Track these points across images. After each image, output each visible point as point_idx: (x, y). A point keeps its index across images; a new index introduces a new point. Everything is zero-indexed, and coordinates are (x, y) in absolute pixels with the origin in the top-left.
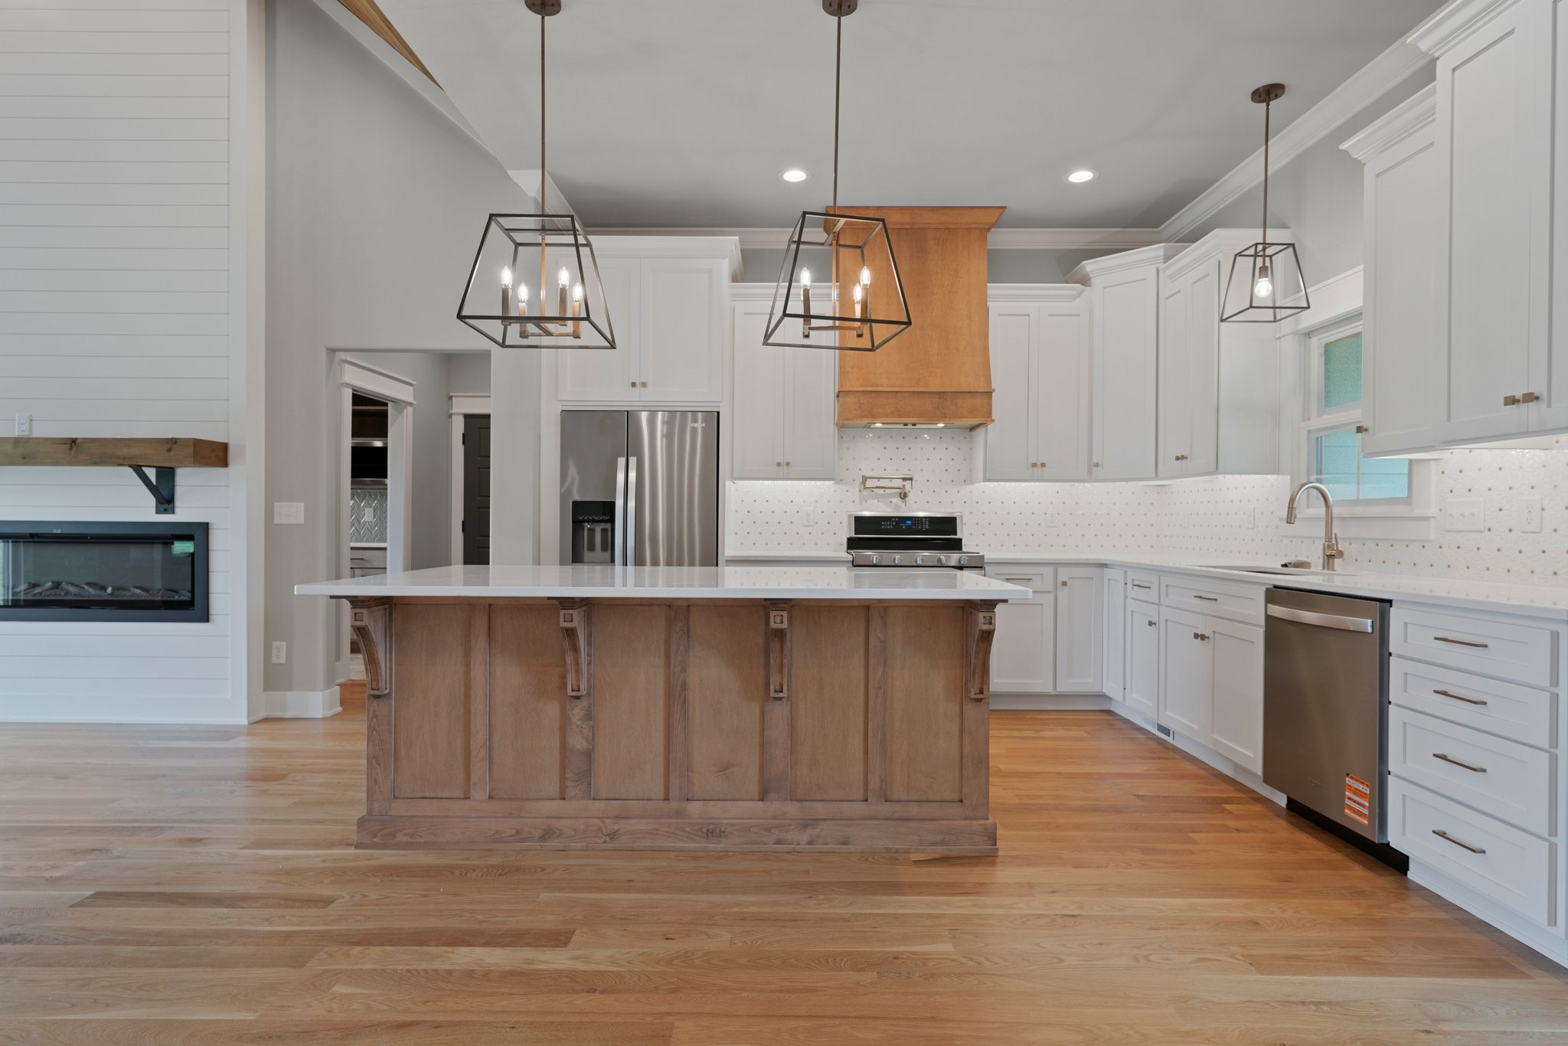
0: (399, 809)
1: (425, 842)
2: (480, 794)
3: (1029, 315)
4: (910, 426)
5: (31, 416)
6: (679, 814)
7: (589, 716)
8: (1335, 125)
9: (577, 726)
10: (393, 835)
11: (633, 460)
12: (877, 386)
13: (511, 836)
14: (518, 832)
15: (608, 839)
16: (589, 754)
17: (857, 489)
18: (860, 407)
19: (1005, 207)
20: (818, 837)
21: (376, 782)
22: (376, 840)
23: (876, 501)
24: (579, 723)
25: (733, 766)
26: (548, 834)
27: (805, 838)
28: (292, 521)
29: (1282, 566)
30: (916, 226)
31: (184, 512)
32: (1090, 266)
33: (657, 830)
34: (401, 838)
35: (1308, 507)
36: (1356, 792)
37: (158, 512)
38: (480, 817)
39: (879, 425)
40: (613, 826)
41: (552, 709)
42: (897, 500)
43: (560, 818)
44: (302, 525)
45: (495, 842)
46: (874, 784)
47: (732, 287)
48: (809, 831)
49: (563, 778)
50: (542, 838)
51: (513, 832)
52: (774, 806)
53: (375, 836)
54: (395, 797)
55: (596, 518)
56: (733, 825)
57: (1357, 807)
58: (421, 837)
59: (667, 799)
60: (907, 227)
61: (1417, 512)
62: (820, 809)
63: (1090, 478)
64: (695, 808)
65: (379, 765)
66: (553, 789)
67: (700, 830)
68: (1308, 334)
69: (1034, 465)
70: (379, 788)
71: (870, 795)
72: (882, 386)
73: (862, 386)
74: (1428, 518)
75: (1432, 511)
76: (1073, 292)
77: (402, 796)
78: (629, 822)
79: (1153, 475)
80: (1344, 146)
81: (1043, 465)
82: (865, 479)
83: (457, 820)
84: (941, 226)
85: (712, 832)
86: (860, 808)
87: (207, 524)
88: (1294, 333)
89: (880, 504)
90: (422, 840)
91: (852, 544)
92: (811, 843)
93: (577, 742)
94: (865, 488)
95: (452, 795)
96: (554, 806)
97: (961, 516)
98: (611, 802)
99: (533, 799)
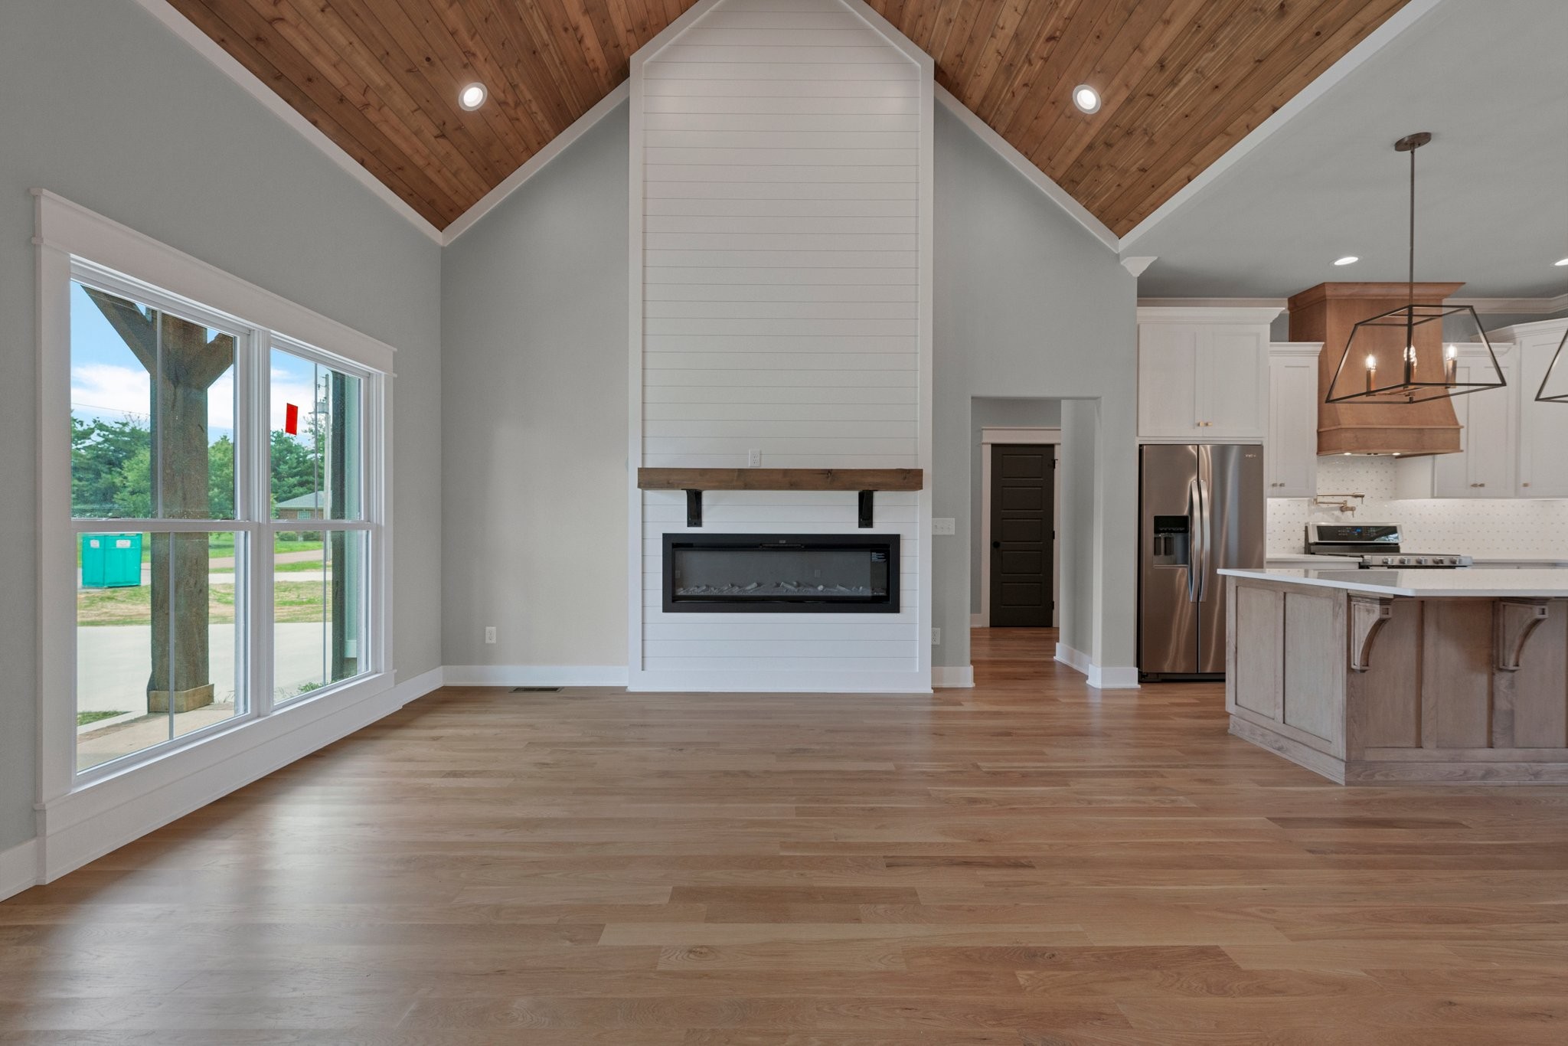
0: (1371, 756)
2: (1430, 744)
3: (1469, 367)
4: (1373, 455)
5: (761, 452)
7: (1512, 685)
10: (1373, 775)
12: (1369, 424)
13: (1461, 775)
14: (1465, 772)
15: (1533, 777)
16: (1512, 713)
17: (1307, 504)
19: (1464, 283)
21: (1353, 736)
22: (1359, 779)
24: (1505, 690)
26: (1488, 774)
28: (946, 533)
31: (881, 526)
32: (1517, 329)
34: (1378, 777)
37: (860, 526)
38: (1434, 762)
39: (1348, 454)
40: (1536, 767)
41: (1482, 680)
42: (1338, 513)
43: (1496, 762)
47: (1271, 346)
49: (1490, 732)
50: (1483, 777)
51: (1462, 773)
53: (1359, 776)
54: (1366, 748)
55: (1174, 529)
58: (1393, 776)
63: (1517, 495)
65: (1352, 723)
66: (1483, 739)
69: (1475, 485)
72: (1373, 424)
73: (1358, 424)
76: (1505, 349)
77: (1370, 746)
78: (1547, 764)
81: (1482, 485)
82: (1315, 495)
83: (1417, 765)
87: (899, 535)
90: (1394, 779)
91: (1312, 549)
93: (1501, 704)
94: (1317, 503)
95: (1409, 745)
96: (1487, 753)
97: (1400, 526)
98: (1531, 750)
99: (1467, 748)
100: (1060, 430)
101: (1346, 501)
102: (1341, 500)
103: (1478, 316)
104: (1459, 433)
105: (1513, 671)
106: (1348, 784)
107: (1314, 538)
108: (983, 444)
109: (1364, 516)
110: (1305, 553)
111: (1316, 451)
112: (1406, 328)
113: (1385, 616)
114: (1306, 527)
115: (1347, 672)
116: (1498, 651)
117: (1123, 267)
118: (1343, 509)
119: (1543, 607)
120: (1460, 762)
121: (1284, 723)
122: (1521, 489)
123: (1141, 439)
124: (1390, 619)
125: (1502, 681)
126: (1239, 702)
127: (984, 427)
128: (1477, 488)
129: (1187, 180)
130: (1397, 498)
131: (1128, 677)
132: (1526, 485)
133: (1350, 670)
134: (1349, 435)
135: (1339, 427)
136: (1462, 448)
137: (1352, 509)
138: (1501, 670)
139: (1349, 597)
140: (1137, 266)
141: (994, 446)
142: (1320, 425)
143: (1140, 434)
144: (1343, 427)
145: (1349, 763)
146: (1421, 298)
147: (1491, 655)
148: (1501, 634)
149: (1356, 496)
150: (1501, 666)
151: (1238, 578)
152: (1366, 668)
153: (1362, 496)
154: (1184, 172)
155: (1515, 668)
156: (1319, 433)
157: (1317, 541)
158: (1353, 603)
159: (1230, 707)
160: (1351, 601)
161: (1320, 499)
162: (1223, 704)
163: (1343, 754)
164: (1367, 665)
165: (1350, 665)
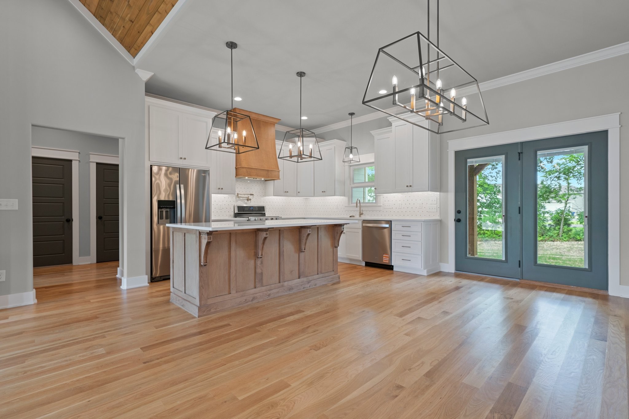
0: (210, 302)
1: (220, 310)
2: (233, 292)
4: (255, 179)
6: (283, 286)
7: (262, 263)
8: (358, 123)
9: (259, 266)
10: (210, 310)
11: (182, 186)
12: (251, 166)
13: (244, 302)
14: (246, 300)
15: (268, 296)
16: (262, 273)
17: (235, 198)
18: (247, 172)
19: (280, 120)
20: (311, 285)
21: (202, 294)
22: (204, 313)
23: (240, 201)
24: (259, 265)
25: (293, 271)
26: (254, 299)
27: (309, 286)
29: (350, 217)
30: (258, 119)
33: (279, 291)
34: (212, 310)
35: (352, 204)
36: (386, 257)
38: (234, 298)
39: (247, 178)
40: (269, 292)
41: (252, 262)
42: (246, 201)
43: (257, 293)
44: (17, 210)
45: (240, 305)
46: (319, 270)
48: (309, 284)
49: (255, 282)
50: (252, 300)
51: (245, 300)
52: (302, 279)
54: (208, 298)
55: (168, 207)
56: (295, 286)
57: (386, 260)
58: (218, 308)
59: (280, 282)
60: (256, 119)
61: (379, 205)
62: (310, 278)
63: (297, 196)
64: (286, 284)
65: (203, 288)
66: (253, 286)
67: (288, 289)
68: (351, 166)
69: (285, 192)
70: (203, 296)
71: (319, 273)
74: (381, 206)
75: (382, 205)
77: (210, 297)
78: (273, 290)
79: (313, 195)
80: (370, 132)
81: (287, 192)
82: (238, 194)
83: (229, 301)
84: (264, 121)
85: (290, 289)
86: (317, 276)
88: (348, 165)
89: (242, 202)
90: (219, 310)
91: (236, 215)
92: (310, 287)
93: (259, 271)
94: (238, 197)
95: (225, 294)
96: (254, 291)
97: (265, 206)
98: (268, 286)
99: (247, 290)
100: (118, 157)
101: (248, 197)
102: (247, 196)
103: (251, 119)
104: (279, 173)
105: (261, 258)
106: (199, 317)
107: (236, 211)
108: (90, 162)
109: (254, 203)
110: (234, 217)
111: (235, 175)
112: (225, 120)
113: (210, 240)
114: (234, 207)
115: (200, 267)
116: (257, 250)
117: (136, 74)
118: (248, 199)
119: (267, 232)
120: (245, 296)
121: (185, 293)
122: (298, 194)
123: (152, 162)
124: (212, 241)
125: (259, 262)
126: (174, 287)
127: (90, 153)
128: (286, 193)
129: (151, 33)
130: (265, 196)
131: (144, 280)
132: (299, 192)
133: (200, 266)
134: (244, 170)
135: (241, 166)
136: (280, 178)
137: (250, 200)
138: (258, 258)
139: (200, 233)
140: (145, 75)
141: (98, 164)
142: (236, 166)
143: (150, 160)
144: (242, 166)
145: (200, 308)
146: (269, 122)
147: (255, 252)
148: (258, 244)
149: (251, 195)
150: (258, 256)
151: (174, 228)
152: (206, 264)
153: (253, 195)
154: (149, 28)
155: (261, 256)
156: (236, 168)
157: (237, 212)
158: (201, 235)
159: (172, 290)
160: (201, 234)
161: (239, 196)
162: (169, 289)
163: (198, 304)
164: (207, 263)
165: (201, 263)
